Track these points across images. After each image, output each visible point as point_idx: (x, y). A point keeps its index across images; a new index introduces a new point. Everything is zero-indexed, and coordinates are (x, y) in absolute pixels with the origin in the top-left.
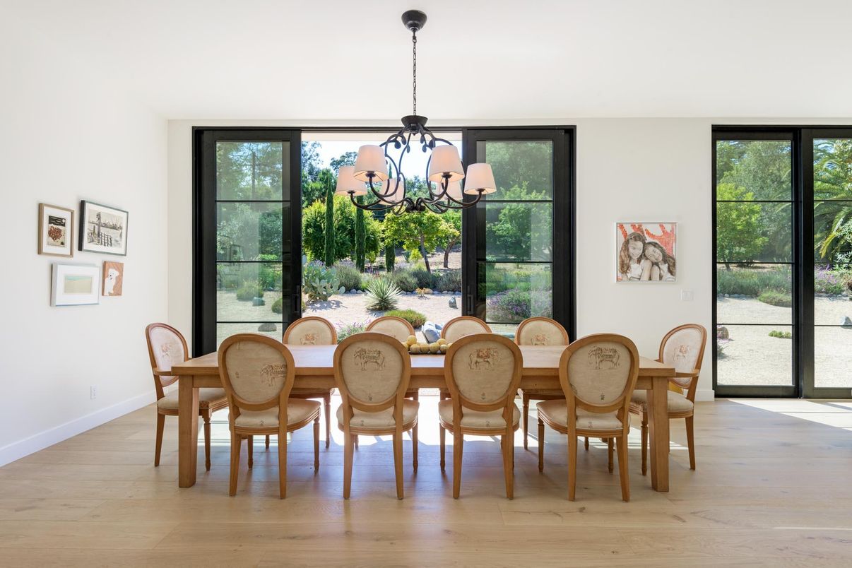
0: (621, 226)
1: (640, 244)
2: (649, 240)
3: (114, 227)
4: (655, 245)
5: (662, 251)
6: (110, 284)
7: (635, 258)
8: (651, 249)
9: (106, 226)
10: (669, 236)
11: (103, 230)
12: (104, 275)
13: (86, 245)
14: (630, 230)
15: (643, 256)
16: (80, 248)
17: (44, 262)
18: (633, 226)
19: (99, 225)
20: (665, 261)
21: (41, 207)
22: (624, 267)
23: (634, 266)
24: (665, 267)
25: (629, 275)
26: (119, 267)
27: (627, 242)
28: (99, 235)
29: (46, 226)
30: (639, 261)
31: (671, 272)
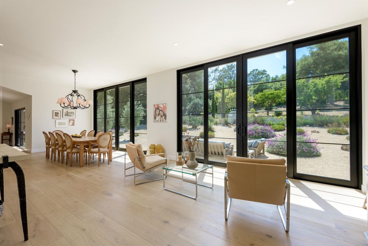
0: (154, 105)
1: (158, 110)
2: (160, 109)
3: (72, 113)
4: (161, 110)
5: (163, 112)
6: (71, 123)
7: (157, 115)
8: (161, 112)
9: (69, 113)
10: (165, 107)
11: (68, 114)
12: (69, 122)
13: (64, 116)
14: (156, 107)
15: (159, 114)
16: (63, 117)
17: (54, 120)
18: (157, 105)
19: (68, 113)
20: (164, 115)
21: (53, 111)
22: (155, 118)
23: (157, 117)
24: (164, 117)
25: (156, 120)
26: (74, 120)
27: (156, 110)
28: (67, 115)
29: (54, 114)
30: (158, 116)
31: (165, 119)
